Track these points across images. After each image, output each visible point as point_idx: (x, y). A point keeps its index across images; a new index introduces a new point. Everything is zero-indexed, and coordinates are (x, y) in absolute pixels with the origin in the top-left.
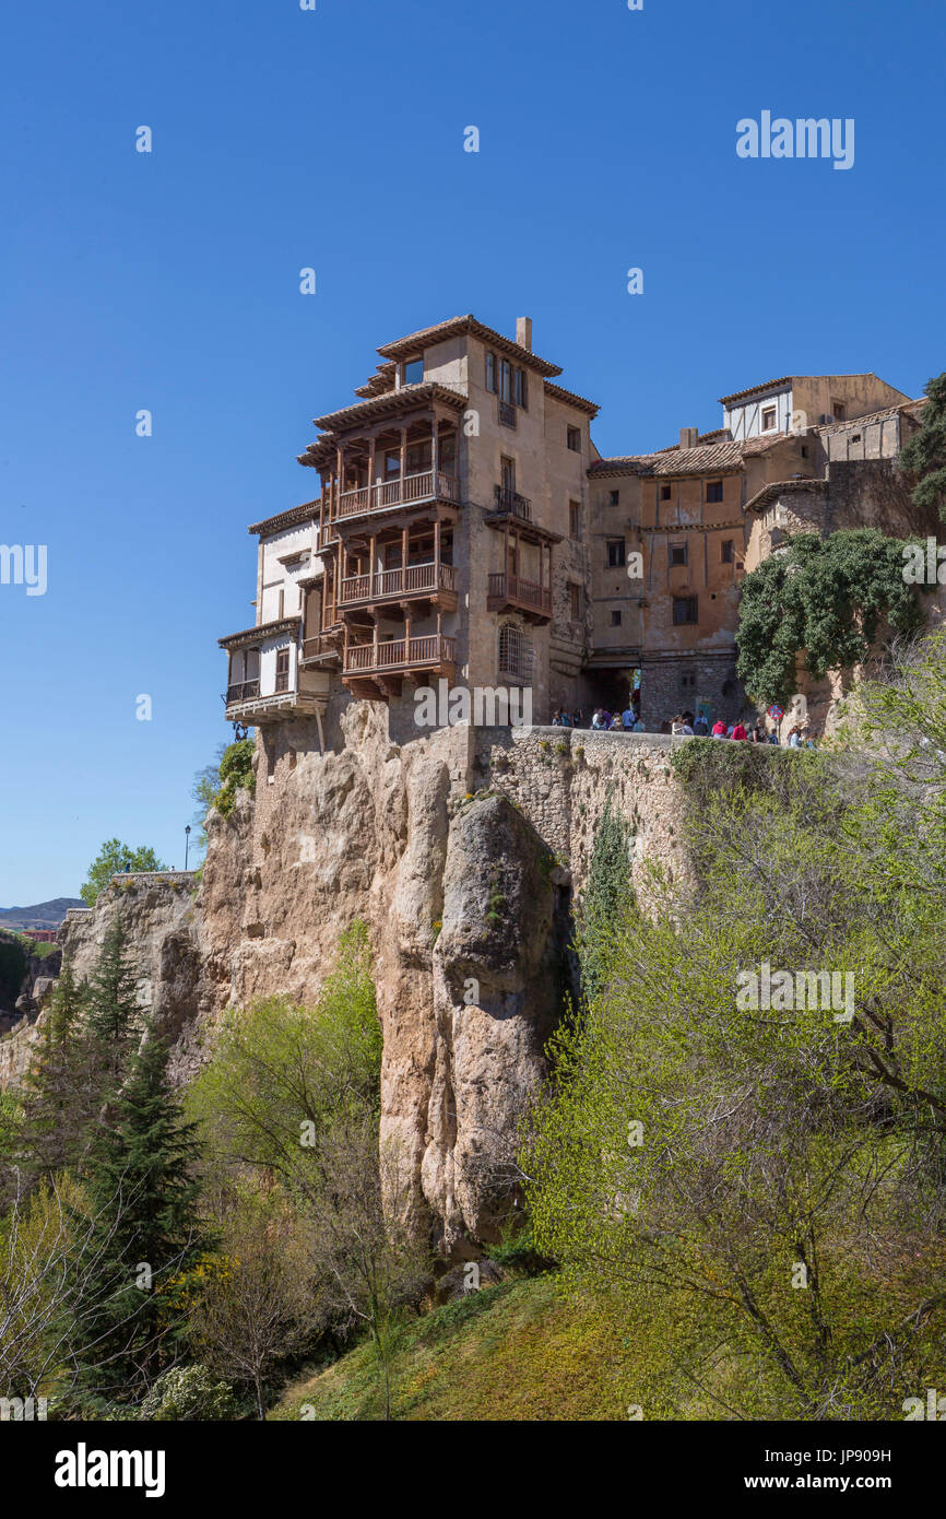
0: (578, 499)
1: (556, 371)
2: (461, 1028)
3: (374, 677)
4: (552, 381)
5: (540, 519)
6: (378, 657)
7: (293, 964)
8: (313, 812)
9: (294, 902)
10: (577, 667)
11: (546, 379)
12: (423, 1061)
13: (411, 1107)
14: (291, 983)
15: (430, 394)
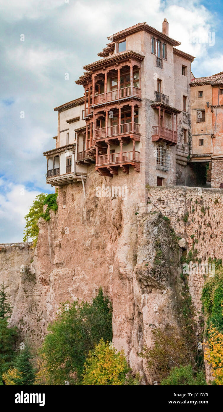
0: (186, 95)
1: (178, 44)
2: (145, 303)
3: (108, 167)
4: (177, 47)
5: (172, 104)
6: (110, 159)
7: (74, 278)
8: (81, 220)
9: (74, 254)
10: (186, 162)
11: (174, 47)
12: (129, 316)
13: (125, 334)
14: (73, 286)
15: (129, 55)
